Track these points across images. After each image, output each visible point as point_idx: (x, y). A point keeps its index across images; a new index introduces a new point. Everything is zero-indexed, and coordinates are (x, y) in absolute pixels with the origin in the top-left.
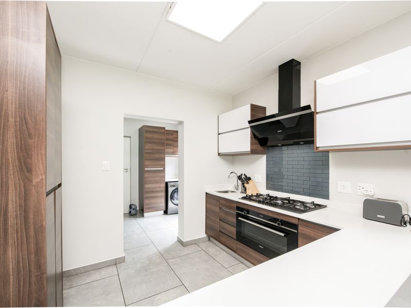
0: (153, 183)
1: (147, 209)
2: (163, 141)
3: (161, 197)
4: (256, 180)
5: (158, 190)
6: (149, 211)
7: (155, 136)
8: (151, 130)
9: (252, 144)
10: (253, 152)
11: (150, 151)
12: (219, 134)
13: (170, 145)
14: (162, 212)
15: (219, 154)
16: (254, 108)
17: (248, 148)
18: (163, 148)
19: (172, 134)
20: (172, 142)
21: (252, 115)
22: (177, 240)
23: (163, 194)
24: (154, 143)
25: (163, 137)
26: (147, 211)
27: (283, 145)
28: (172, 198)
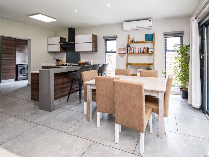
0: (8, 65)
1: (3, 78)
2: (15, 45)
3: (13, 72)
4: (63, 61)
5: (11, 68)
6: (5, 79)
7: (9, 42)
8: (6, 38)
9: (60, 49)
10: (61, 52)
11: (5, 49)
12: (48, 45)
13: (19, 46)
14: (14, 79)
15: (48, 52)
16: (61, 38)
17: (59, 50)
18: (15, 48)
19: (20, 41)
20: (20, 45)
21: (60, 41)
22: (27, 85)
23: (15, 71)
24: (9, 45)
25: (15, 43)
26: (3, 79)
27: (70, 50)
28: (21, 73)
